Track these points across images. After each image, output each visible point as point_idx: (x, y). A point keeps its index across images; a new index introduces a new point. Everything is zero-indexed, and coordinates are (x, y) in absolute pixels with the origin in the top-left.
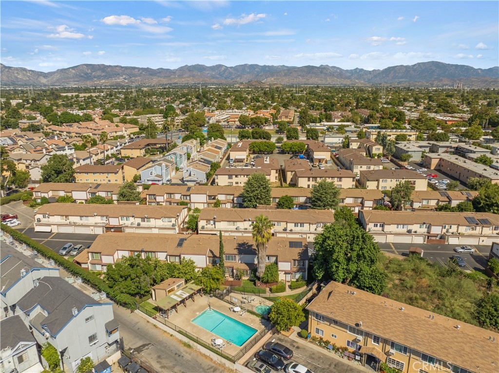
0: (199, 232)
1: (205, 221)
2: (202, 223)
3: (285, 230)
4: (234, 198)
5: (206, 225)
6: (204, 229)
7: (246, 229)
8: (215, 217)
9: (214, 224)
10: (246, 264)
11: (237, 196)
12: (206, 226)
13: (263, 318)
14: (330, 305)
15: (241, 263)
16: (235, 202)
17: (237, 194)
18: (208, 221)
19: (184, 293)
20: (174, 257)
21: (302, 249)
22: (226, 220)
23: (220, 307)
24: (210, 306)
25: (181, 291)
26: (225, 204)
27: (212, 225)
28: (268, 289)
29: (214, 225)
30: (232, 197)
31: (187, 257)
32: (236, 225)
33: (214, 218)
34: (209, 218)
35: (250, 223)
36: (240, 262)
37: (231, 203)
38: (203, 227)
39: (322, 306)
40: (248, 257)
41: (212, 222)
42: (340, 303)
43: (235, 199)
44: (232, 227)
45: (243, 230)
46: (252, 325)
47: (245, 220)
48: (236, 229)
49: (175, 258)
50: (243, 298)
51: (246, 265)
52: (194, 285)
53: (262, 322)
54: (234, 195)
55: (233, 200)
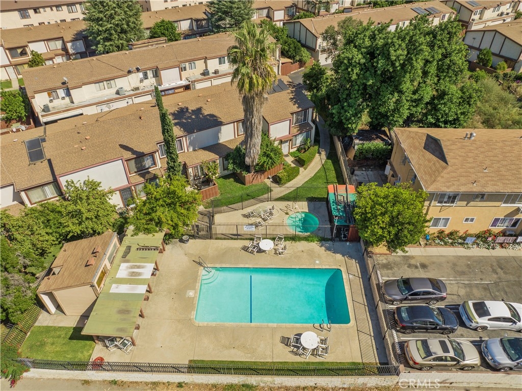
0: (43, 120)
1: (46, 94)
2: (39, 101)
3: (205, 73)
4: (64, 43)
5: (51, 101)
6: (49, 110)
7: (137, 89)
8: (65, 79)
9: (68, 94)
10: (205, 149)
11: (70, 39)
12: (50, 105)
13: (322, 240)
14: (457, 169)
15: (194, 150)
16: (71, 51)
17: (68, 36)
18: (51, 91)
19: (139, 267)
20: (39, 190)
21: (289, 91)
22: (91, 80)
23: (221, 256)
24: (200, 264)
25: (124, 266)
26: (51, 59)
27: (63, 98)
28: (268, 182)
29: (67, 99)
30: (59, 44)
31: (79, 178)
32: (113, 85)
33: (64, 83)
34: (50, 85)
35: (141, 75)
36: (191, 149)
37: (62, 55)
38: (46, 109)
39: (448, 176)
40: (205, 135)
41: (61, 93)
42: (471, 160)
43: (69, 45)
44: (108, 92)
45: (132, 93)
46: (318, 264)
47: (129, 72)
48: (118, 93)
49: (43, 192)
50: (245, 216)
51: (207, 152)
52: (141, 235)
53: (328, 249)
54: (62, 37)
55: (65, 49)
